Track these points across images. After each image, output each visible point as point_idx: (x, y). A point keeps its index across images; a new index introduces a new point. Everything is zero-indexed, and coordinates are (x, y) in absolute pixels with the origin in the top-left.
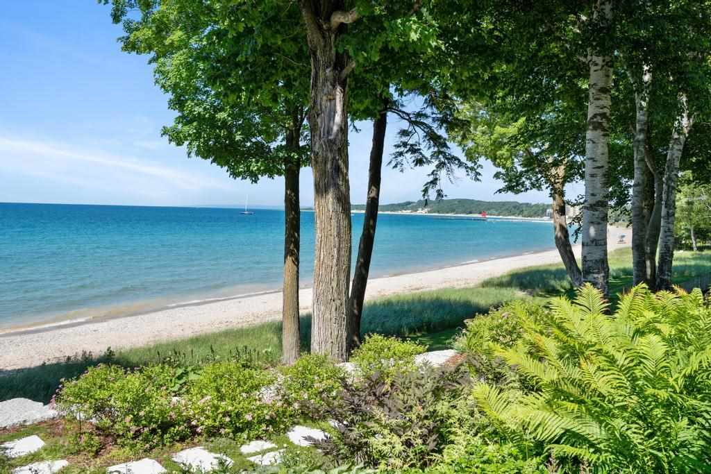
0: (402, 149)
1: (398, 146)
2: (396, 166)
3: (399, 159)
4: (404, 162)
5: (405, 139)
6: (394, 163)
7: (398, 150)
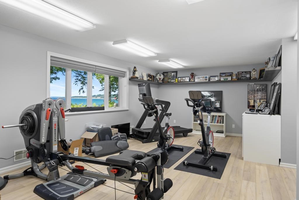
0: (77, 80)
1: (76, 79)
2: (76, 84)
3: (76, 83)
4: (78, 83)
5: (77, 78)
6: (75, 84)
7: (76, 80)
